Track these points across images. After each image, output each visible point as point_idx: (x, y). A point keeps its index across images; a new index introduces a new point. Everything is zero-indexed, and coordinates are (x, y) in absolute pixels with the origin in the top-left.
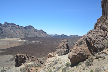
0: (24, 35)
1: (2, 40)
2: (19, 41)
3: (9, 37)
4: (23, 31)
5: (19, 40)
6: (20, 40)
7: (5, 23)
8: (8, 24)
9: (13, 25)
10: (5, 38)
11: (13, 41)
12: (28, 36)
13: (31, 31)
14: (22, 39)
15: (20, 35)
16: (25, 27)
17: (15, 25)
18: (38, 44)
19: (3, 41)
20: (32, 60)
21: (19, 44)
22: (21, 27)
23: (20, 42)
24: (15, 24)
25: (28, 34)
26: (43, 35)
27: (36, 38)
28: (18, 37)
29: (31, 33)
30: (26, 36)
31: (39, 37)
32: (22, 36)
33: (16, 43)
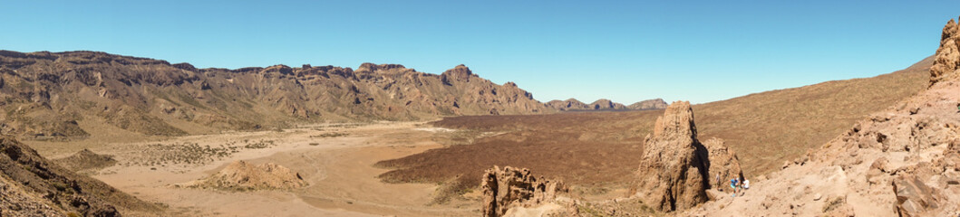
0: (440, 109)
1: (365, 132)
2: (428, 132)
3: (384, 119)
4: (433, 92)
5: (426, 129)
6: (432, 129)
7: (363, 65)
8: (373, 67)
9: (392, 71)
10: (370, 122)
11: (407, 135)
12: (458, 112)
13: (468, 90)
14: (436, 124)
15: (423, 111)
16: (439, 73)
17: (401, 70)
18: (513, 139)
19: (370, 133)
20: (557, 190)
21: (434, 143)
22: (424, 75)
23: (434, 138)
24: (399, 66)
25: (456, 105)
26: (521, 106)
27: (493, 120)
28: (418, 119)
29: (467, 100)
30: (448, 111)
31: (502, 114)
32: (430, 112)
33: (420, 140)
